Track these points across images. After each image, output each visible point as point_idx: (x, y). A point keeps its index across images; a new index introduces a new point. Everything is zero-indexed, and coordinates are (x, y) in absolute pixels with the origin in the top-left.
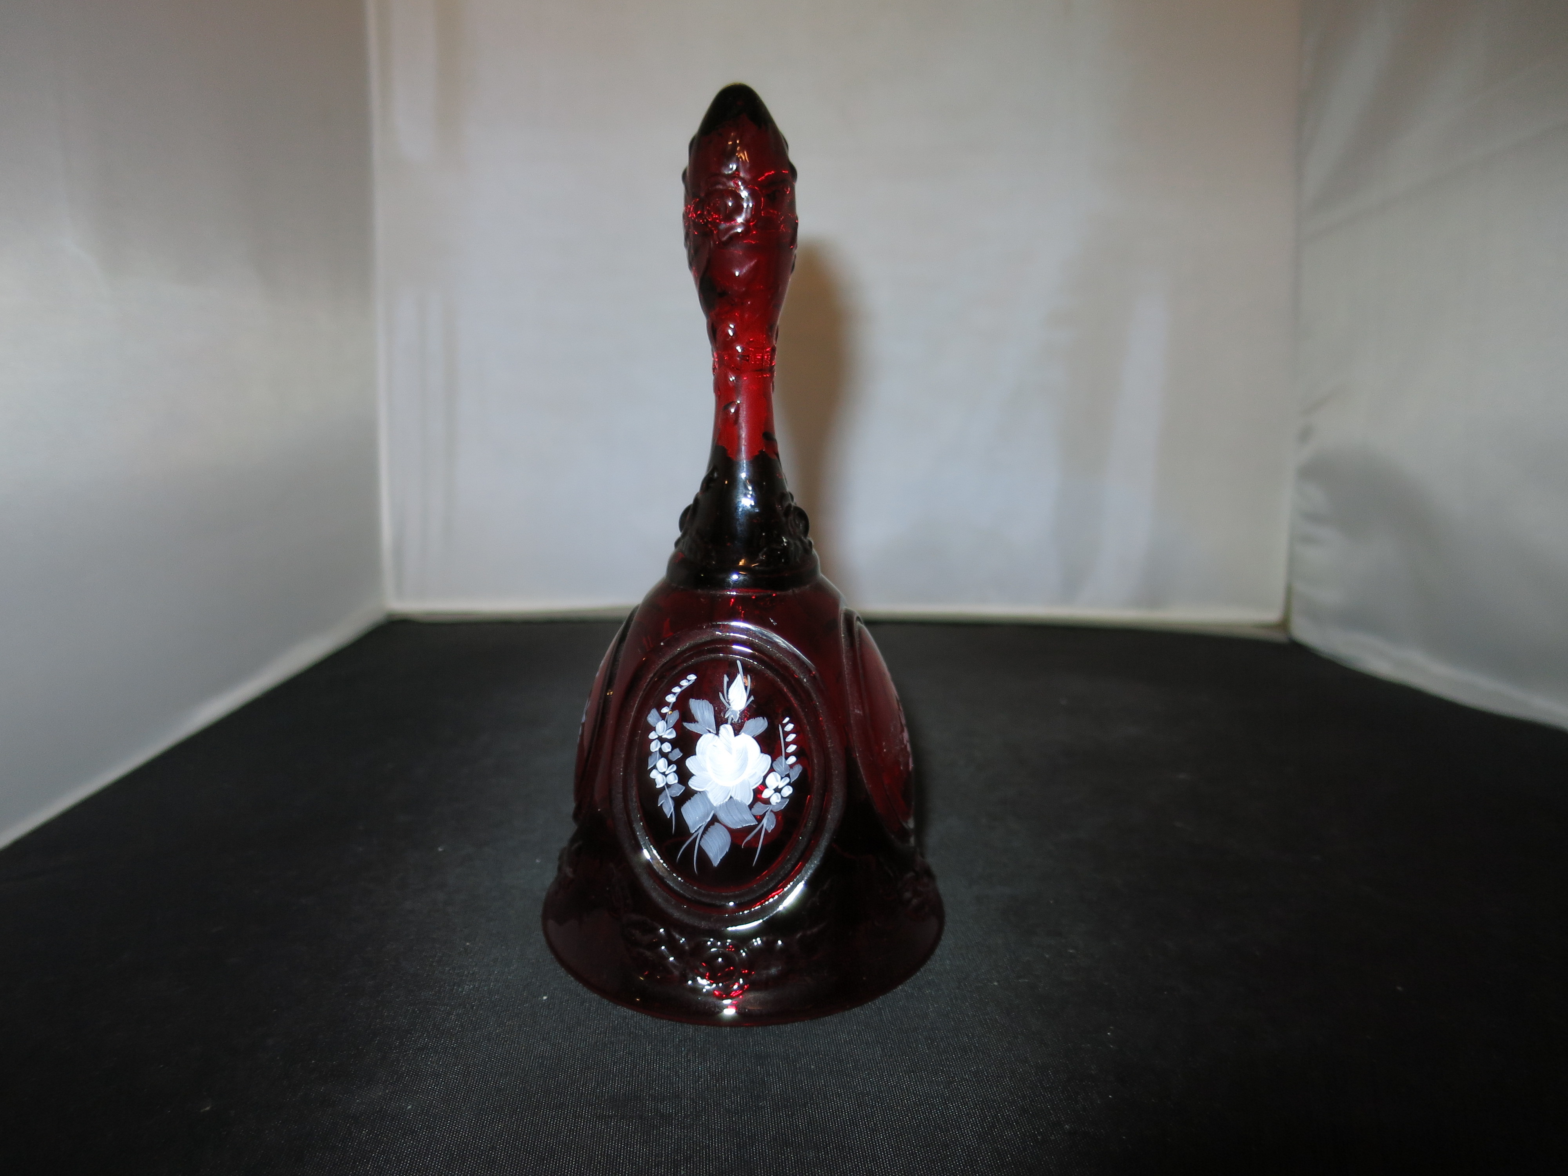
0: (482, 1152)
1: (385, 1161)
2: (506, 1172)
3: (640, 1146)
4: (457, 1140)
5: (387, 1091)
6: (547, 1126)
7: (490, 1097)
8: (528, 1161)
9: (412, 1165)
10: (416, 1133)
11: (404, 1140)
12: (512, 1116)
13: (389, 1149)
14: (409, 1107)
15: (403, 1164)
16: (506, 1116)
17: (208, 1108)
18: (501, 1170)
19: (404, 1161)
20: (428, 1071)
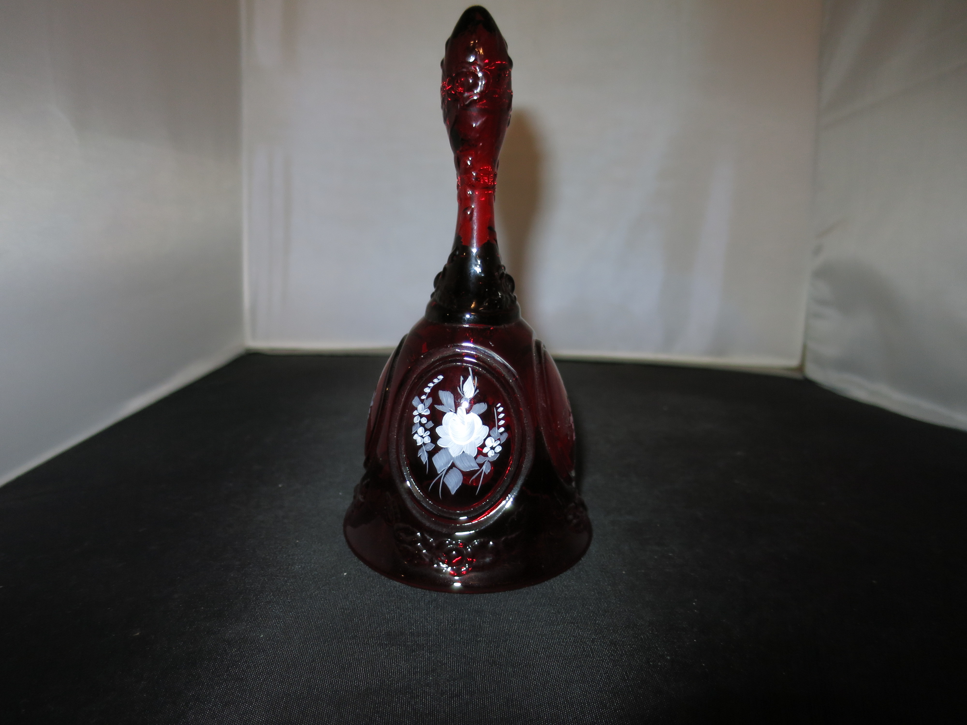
0: (307, 663)
1: (247, 668)
2: (322, 675)
3: (404, 662)
4: (291, 656)
5: (248, 626)
6: (347, 649)
7: (311, 631)
8: (335, 669)
9: (263, 670)
10: (266, 652)
11: (259, 655)
12: (325, 643)
13: (250, 660)
14: (262, 636)
15: (258, 669)
16: (322, 643)
17: (138, 634)
18: (318, 674)
19: (259, 668)
20: (273, 615)
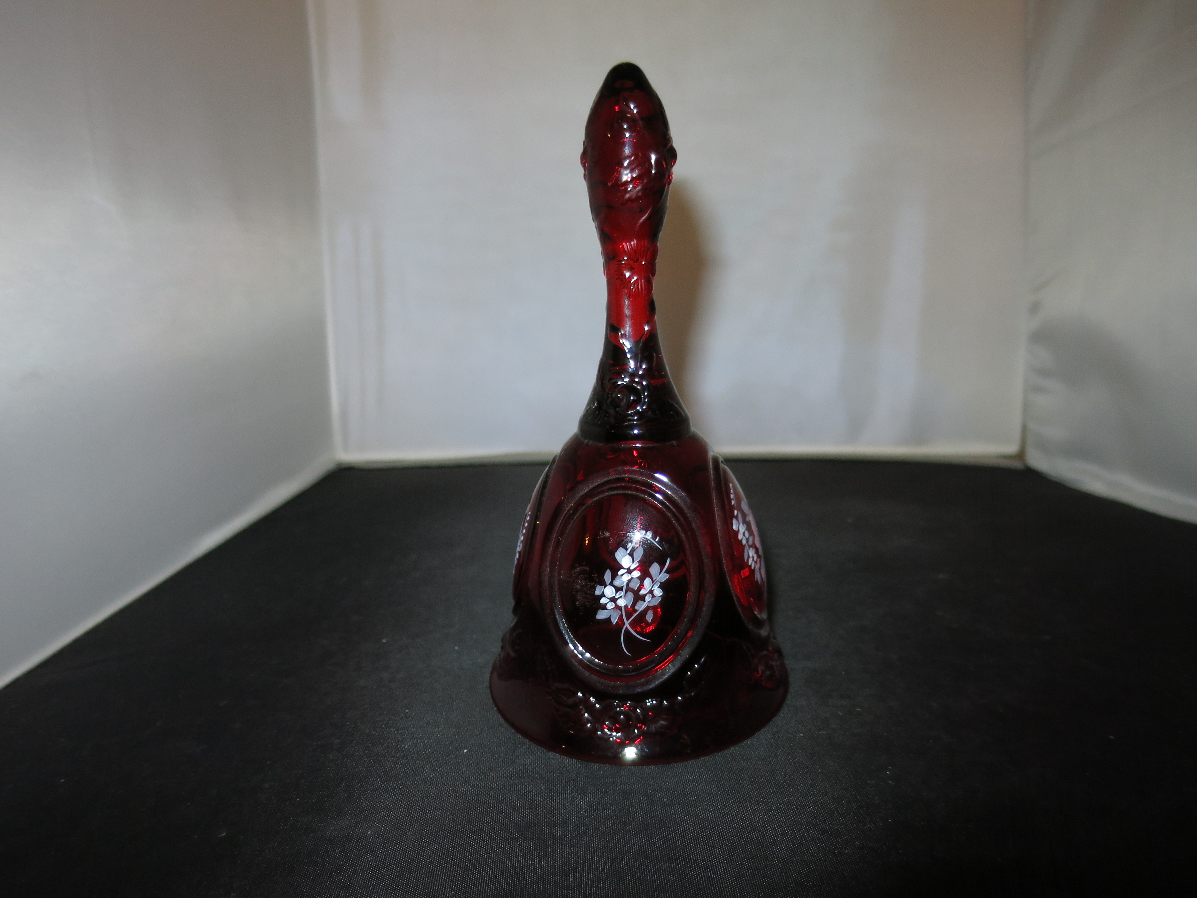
0: (423, 866)
1: (353, 872)
2: (441, 880)
3: (539, 860)
4: (405, 857)
5: (353, 821)
6: (470, 846)
7: (428, 825)
8: (457, 872)
9: (373, 875)
10: (375, 852)
11: (367, 857)
12: (445, 839)
13: (356, 863)
14: (369, 832)
15: (366, 874)
16: (440, 839)
17: (224, 834)
18: (437, 879)
19: (367, 872)
20: (382, 806)
